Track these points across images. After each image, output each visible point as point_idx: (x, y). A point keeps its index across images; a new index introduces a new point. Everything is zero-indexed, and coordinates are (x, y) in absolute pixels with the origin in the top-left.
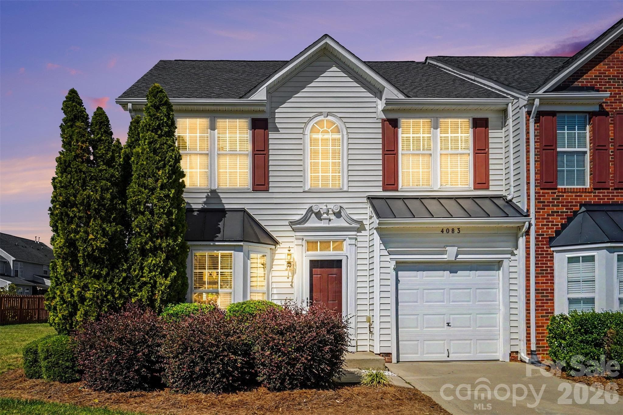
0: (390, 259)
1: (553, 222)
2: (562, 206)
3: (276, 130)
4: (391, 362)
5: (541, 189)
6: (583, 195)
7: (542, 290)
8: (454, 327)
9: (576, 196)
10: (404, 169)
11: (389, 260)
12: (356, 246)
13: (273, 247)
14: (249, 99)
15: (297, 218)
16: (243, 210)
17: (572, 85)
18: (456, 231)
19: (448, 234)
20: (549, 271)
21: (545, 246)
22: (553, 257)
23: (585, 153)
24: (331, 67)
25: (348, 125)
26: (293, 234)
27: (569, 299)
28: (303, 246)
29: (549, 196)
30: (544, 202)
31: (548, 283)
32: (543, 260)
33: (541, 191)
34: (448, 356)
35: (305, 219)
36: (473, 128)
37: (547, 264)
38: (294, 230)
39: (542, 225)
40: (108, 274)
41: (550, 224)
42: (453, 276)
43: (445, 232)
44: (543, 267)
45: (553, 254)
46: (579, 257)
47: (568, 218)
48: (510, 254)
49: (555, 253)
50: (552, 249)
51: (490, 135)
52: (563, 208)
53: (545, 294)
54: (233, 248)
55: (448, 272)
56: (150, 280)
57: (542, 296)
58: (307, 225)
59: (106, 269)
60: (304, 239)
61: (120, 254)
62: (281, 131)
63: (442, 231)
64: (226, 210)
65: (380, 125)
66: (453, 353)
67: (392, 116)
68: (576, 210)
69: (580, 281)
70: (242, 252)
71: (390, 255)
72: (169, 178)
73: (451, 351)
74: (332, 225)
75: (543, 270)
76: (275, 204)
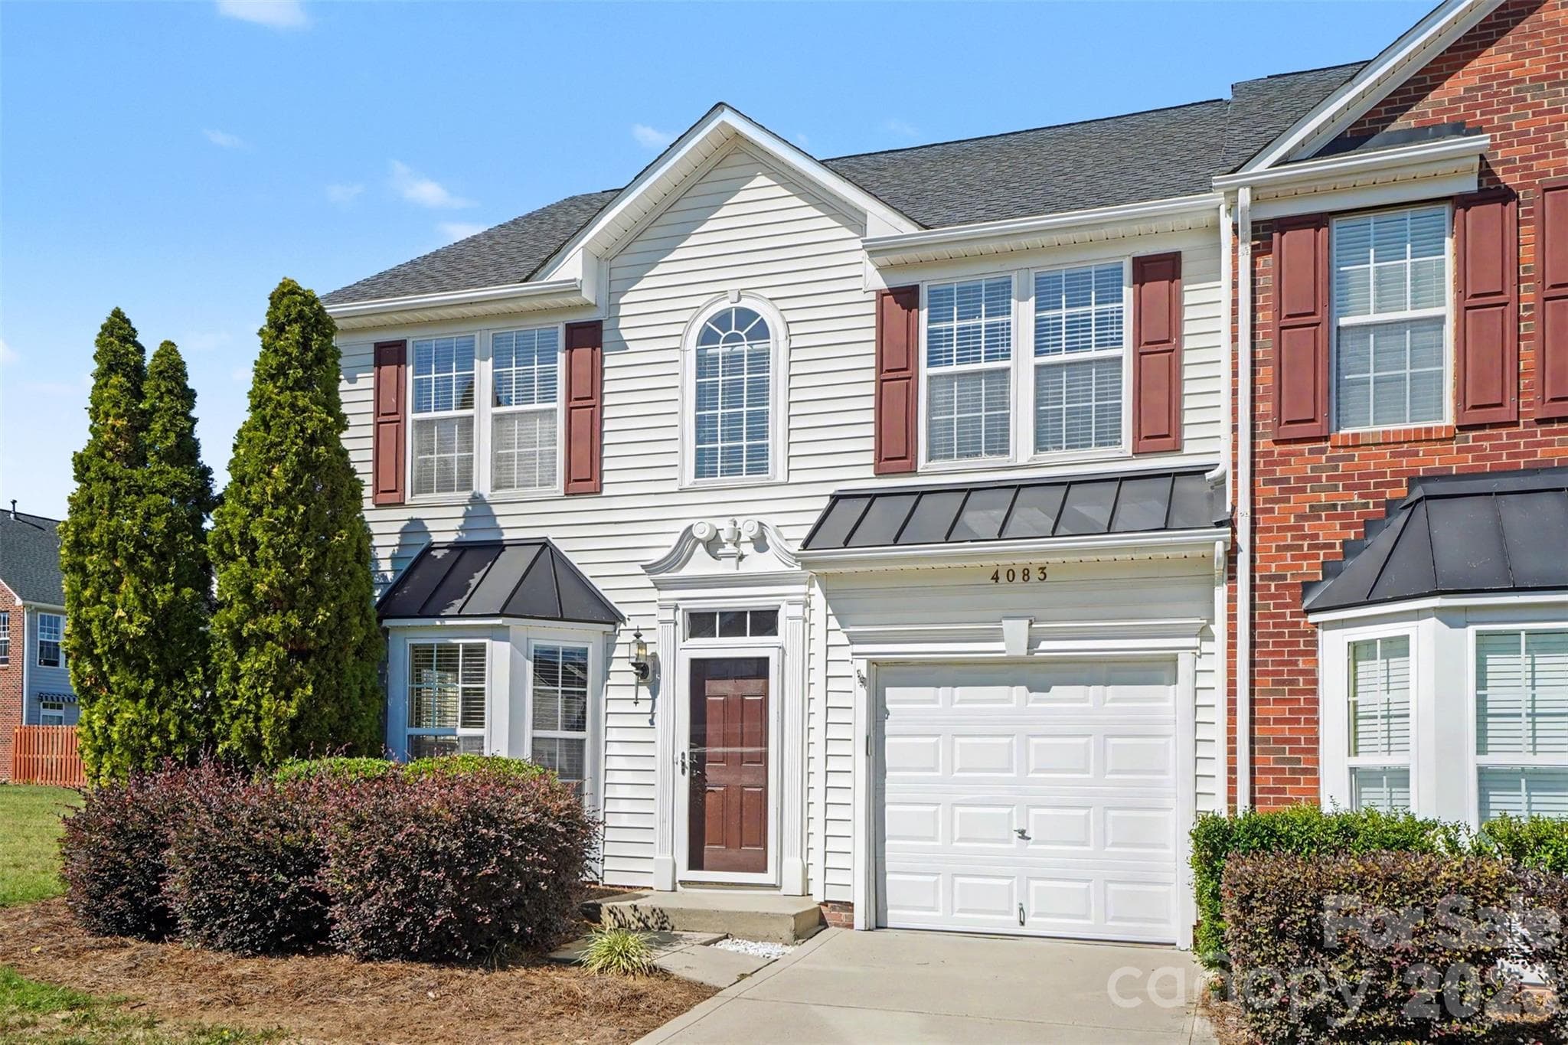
0: (853, 654)
1: (1316, 536)
2: (1346, 487)
3: (621, 345)
4: (851, 926)
5: (1276, 442)
6: (1422, 449)
7: (1276, 741)
8: (1037, 842)
9: (1394, 455)
10: (935, 415)
11: (850, 658)
12: (805, 621)
13: (609, 628)
14: (545, 281)
15: (656, 556)
16: (544, 541)
17: (1384, 128)
18: (1035, 575)
19: (1011, 585)
20: (1301, 686)
21: (1288, 611)
22: (1315, 643)
23: (1440, 320)
24: (754, 177)
25: (790, 316)
26: (654, 595)
27: (1353, 770)
28: (676, 624)
29: (1303, 461)
30: (1287, 480)
31: (1298, 721)
32: (1282, 653)
33: (1277, 449)
34: (1022, 923)
35: (678, 557)
36: (1134, 283)
37: (1295, 663)
38: (659, 586)
39: (1279, 548)
40: (155, 693)
41: (1306, 544)
42: (1036, 701)
43: (1003, 579)
44: (1281, 673)
45: (1314, 634)
46: (1373, 642)
47: (1367, 524)
48: (1196, 636)
49: (1320, 631)
50: (1313, 618)
51: (1188, 299)
52: (1352, 496)
53: (1287, 755)
54: (489, 632)
55: (1024, 688)
56: (247, 705)
57: (1276, 761)
58: (687, 571)
59: (151, 681)
60: (681, 607)
61: (187, 649)
62: (632, 346)
63: (996, 578)
64: (505, 543)
65: (872, 308)
66: (1036, 915)
67: (904, 280)
68: (1394, 496)
69: (1375, 717)
70: (507, 640)
71: (852, 643)
72: (296, 480)
73: (1031, 909)
74: (745, 568)
75: (1284, 683)
76: (616, 523)
